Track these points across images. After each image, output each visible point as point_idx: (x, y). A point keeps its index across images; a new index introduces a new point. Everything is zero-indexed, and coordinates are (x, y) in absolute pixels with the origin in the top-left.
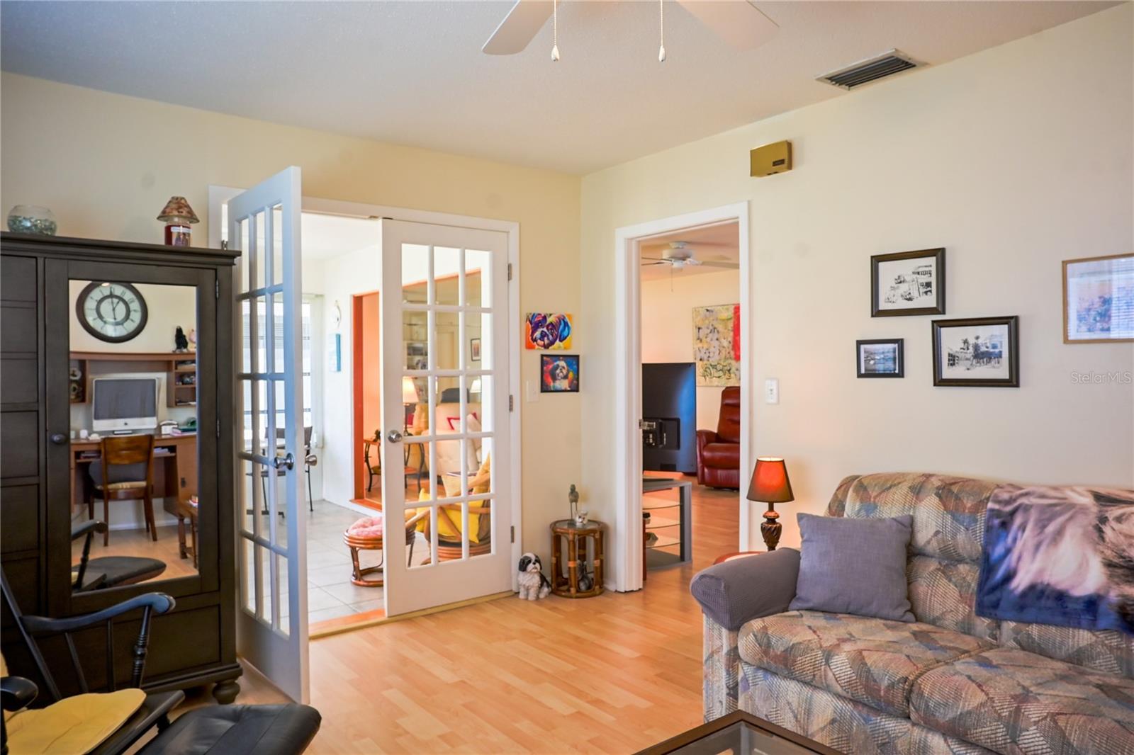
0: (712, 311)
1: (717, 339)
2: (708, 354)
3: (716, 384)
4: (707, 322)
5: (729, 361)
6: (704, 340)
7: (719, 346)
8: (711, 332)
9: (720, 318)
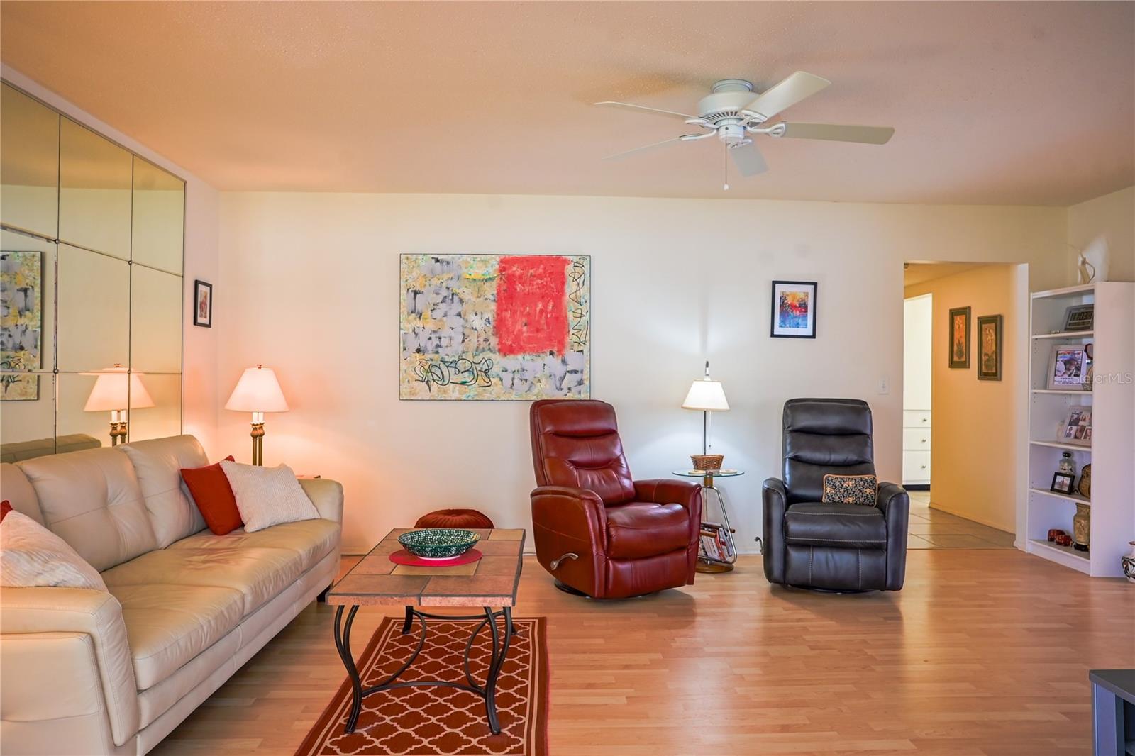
0: (448, 263)
1: (459, 315)
2: (435, 341)
3: (456, 395)
4: (435, 281)
5: (487, 355)
6: (427, 314)
7: (464, 327)
8: (443, 302)
9: (468, 276)
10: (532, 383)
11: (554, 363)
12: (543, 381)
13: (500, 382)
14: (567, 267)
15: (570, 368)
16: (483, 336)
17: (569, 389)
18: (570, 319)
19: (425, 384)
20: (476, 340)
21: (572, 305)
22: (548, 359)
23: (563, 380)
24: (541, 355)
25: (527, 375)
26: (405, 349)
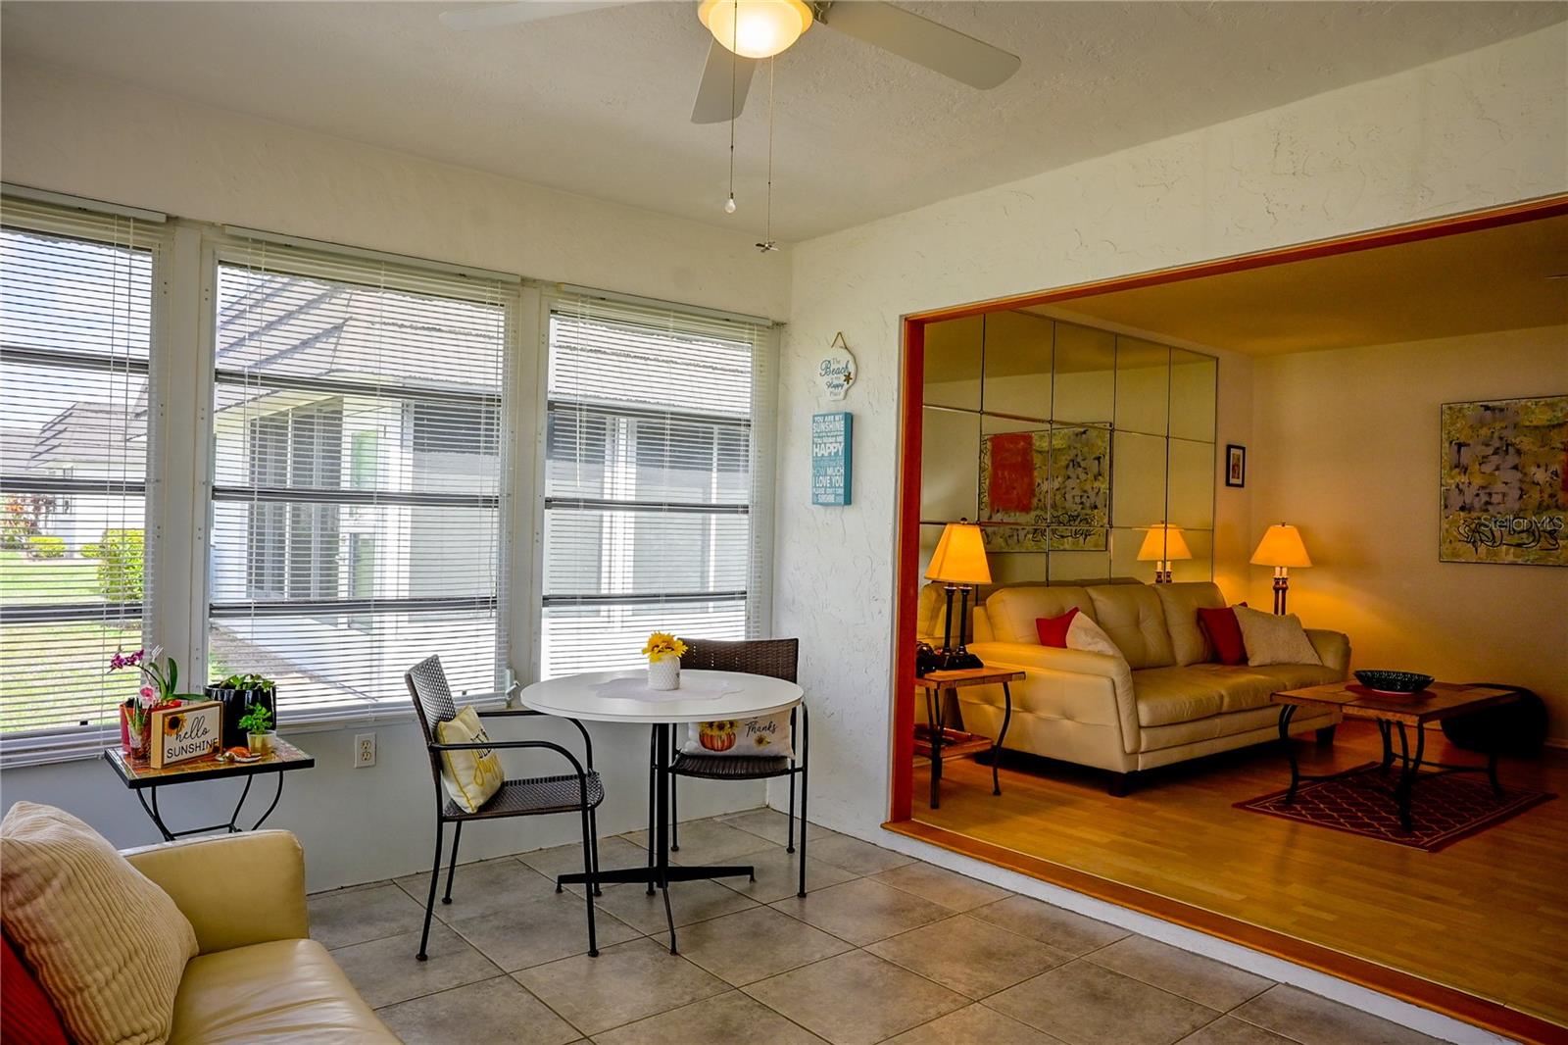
0: (1503, 410)
1: (1515, 468)
2: (1484, 498)
3: (1510, 558)
4: (1484, 431)
5: (1553, 513)
6: (1474, 467)
7: (1522, 482)
8: (1495, 453)
9: (1528, 424)
16: (1549, 491)
19: (1470, 545)
20: (1538, 496)
26: (1446, 507)
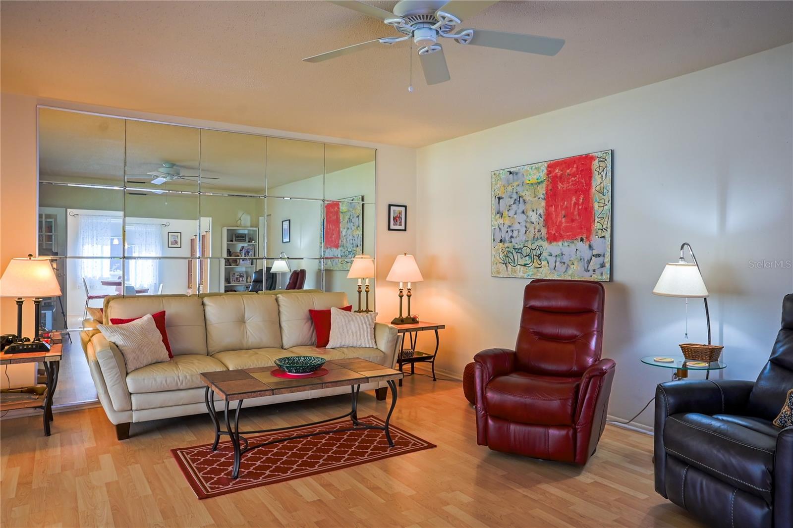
0: (517, 174)
1: (523, 212)
2: (510, 234)
3: (521, 274)
4: (510, 189)
5: (540, 243)
6: (506, 213)
7: (526, 222)
8: (514, 203)
9: (528, 182)
10: (568, 265)
11: (582, 246)
12: (576, 263)
13: (547, 264)
14: (593, 163)
15: (595, 252)
16: (538, 228)
17: (594, 271)
18: (596, 209)
19: (504, 265)
20: (533, 231)
21: (597, 196)
22: (580, 244)
23: (589, 263)
24: (575, 242)
25: (566, 259)
26: (494, 240)
